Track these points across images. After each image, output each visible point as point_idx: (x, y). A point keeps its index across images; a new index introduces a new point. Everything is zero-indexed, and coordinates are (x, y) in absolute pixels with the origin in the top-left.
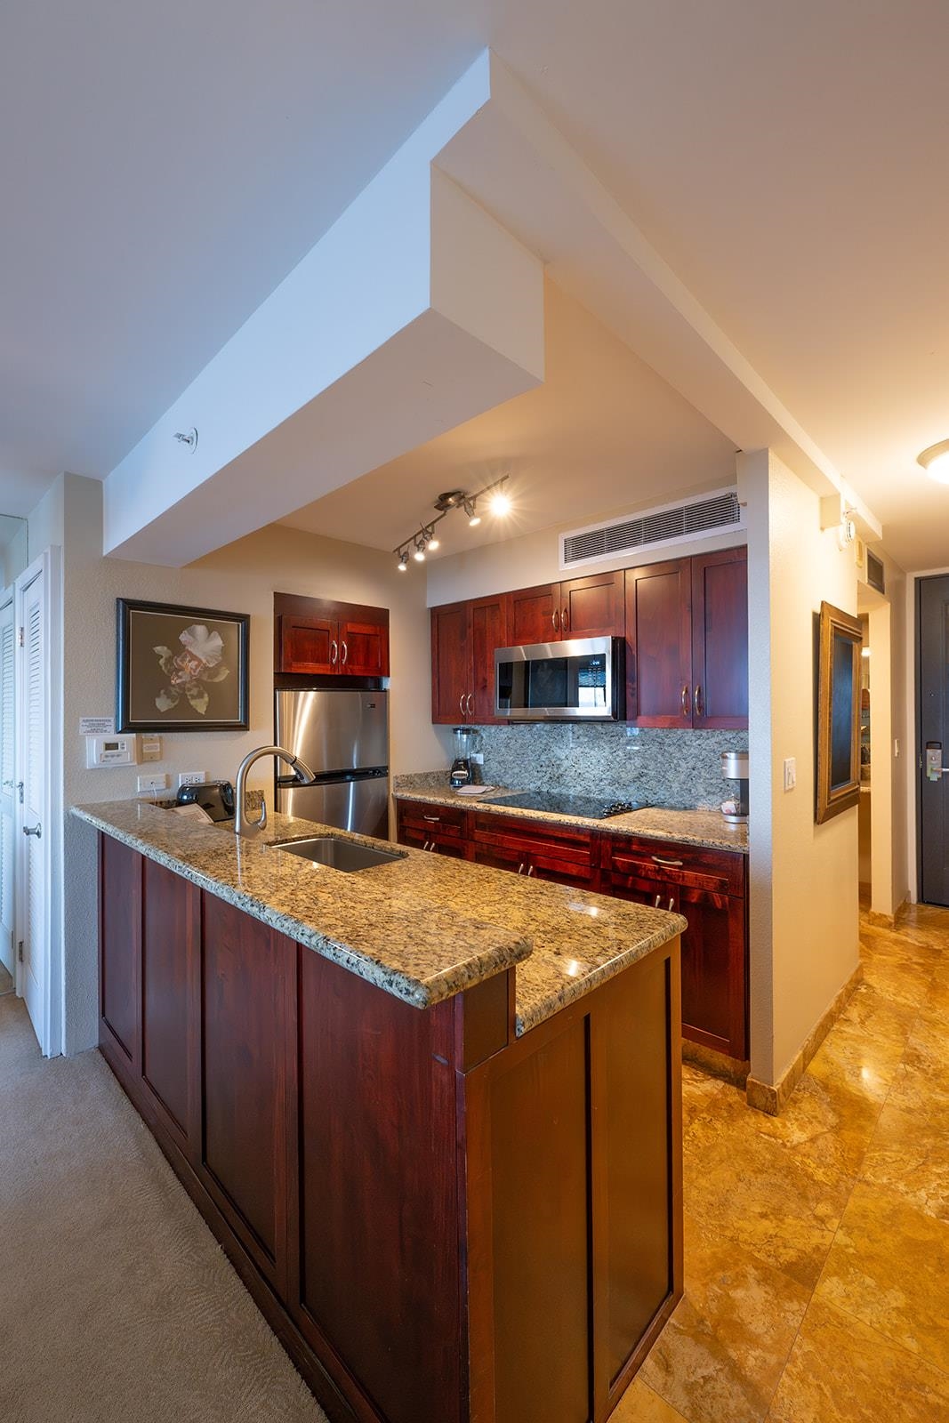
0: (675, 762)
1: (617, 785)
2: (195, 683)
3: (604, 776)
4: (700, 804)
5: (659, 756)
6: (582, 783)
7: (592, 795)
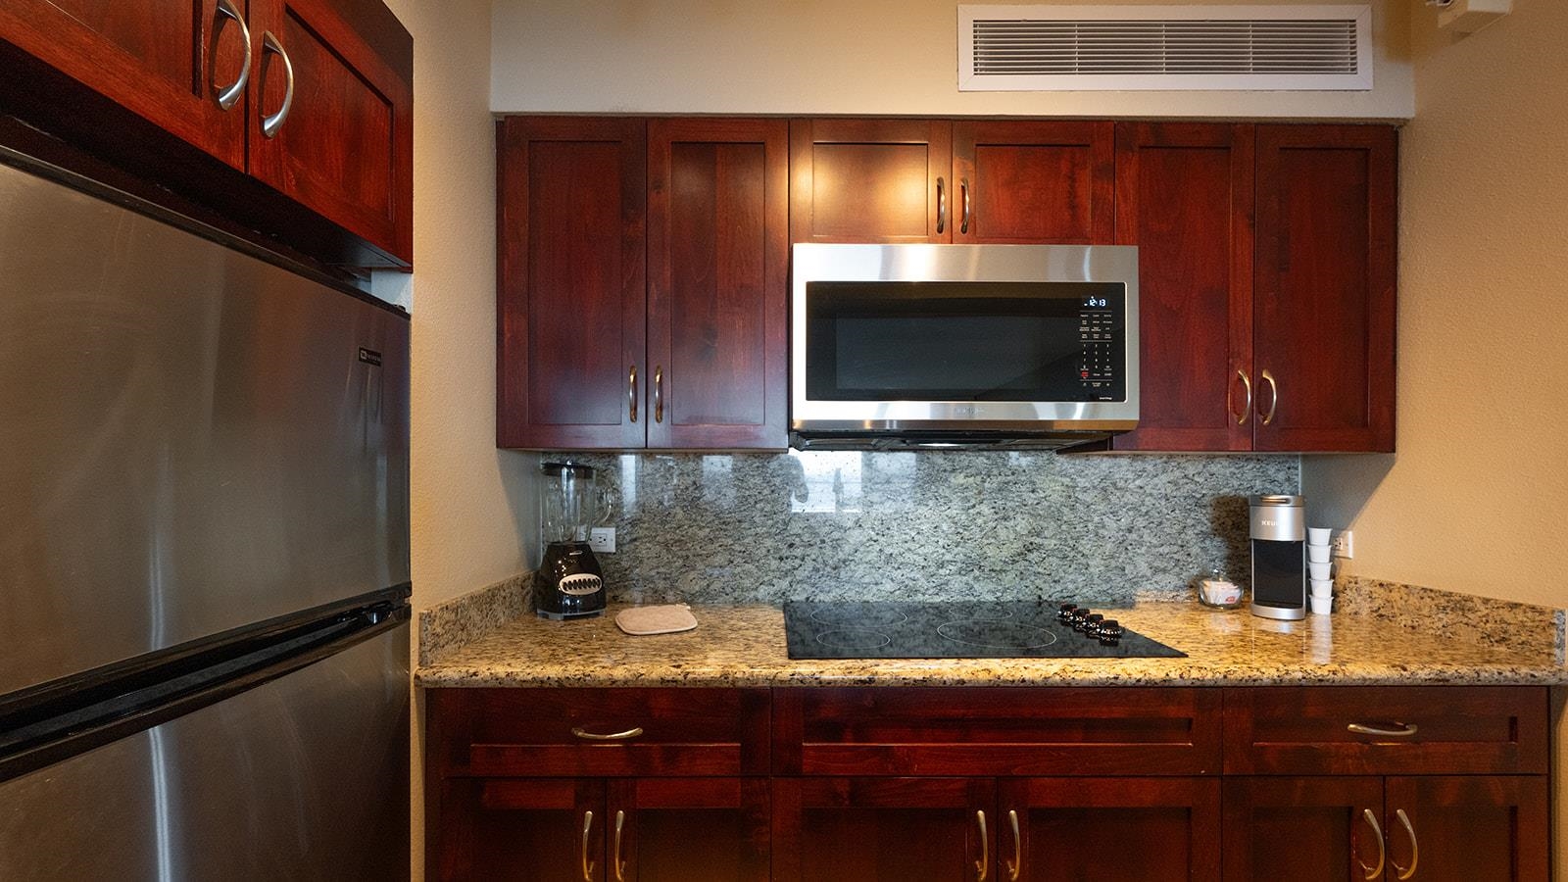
1: (977, 573)
3: (948, 557)
4: (1140, 591)
5: (1066, 510)
6: (896, 574)
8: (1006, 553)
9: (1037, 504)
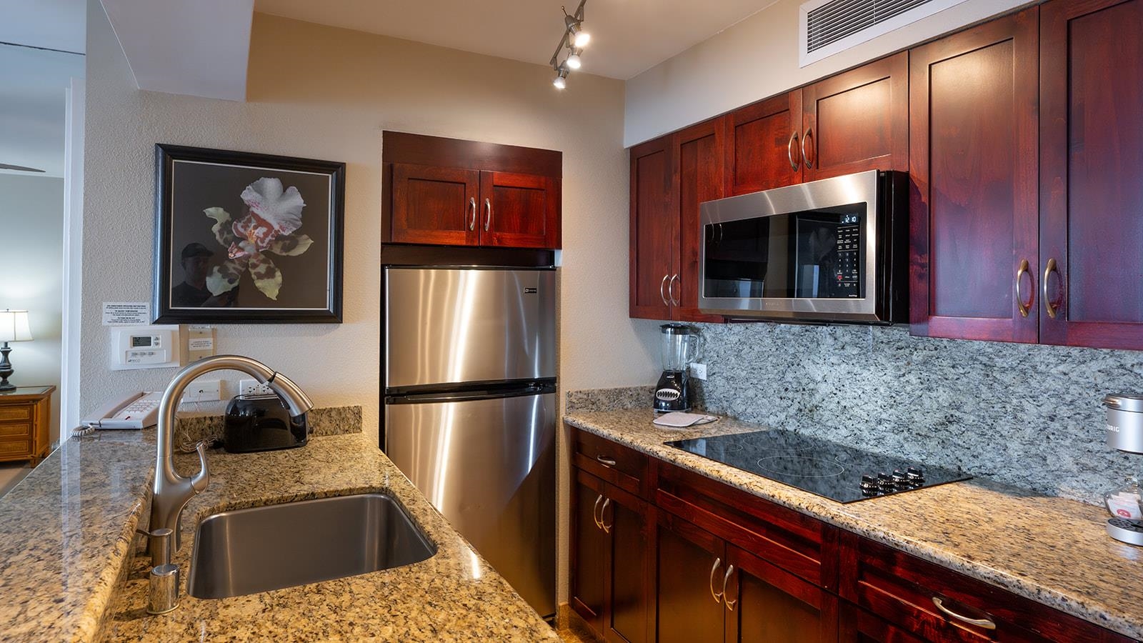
0: (1015, 401)
2: (262, 257)
4: (1064, 487)
6: (849, 423)
7: (863, 446)
8: (930, 420)
9: (957, 379)
